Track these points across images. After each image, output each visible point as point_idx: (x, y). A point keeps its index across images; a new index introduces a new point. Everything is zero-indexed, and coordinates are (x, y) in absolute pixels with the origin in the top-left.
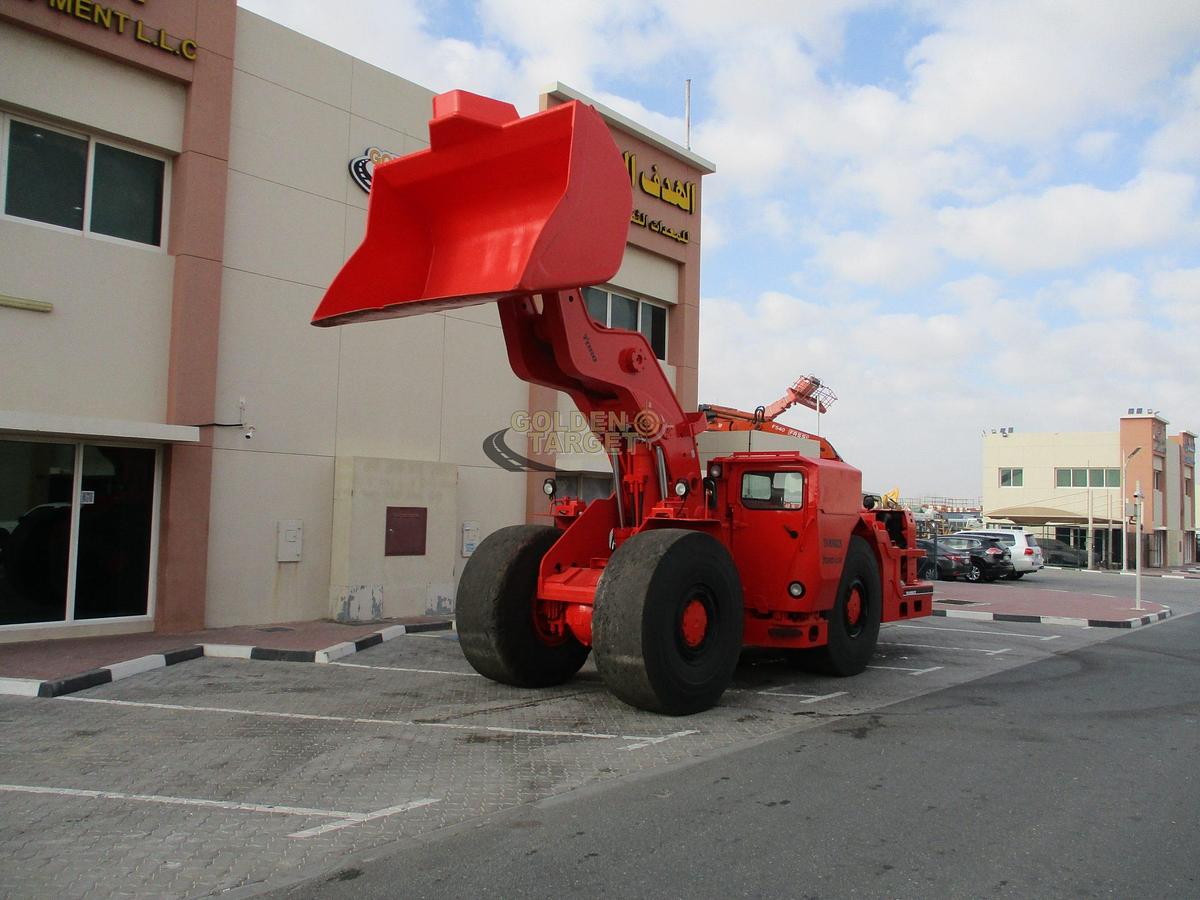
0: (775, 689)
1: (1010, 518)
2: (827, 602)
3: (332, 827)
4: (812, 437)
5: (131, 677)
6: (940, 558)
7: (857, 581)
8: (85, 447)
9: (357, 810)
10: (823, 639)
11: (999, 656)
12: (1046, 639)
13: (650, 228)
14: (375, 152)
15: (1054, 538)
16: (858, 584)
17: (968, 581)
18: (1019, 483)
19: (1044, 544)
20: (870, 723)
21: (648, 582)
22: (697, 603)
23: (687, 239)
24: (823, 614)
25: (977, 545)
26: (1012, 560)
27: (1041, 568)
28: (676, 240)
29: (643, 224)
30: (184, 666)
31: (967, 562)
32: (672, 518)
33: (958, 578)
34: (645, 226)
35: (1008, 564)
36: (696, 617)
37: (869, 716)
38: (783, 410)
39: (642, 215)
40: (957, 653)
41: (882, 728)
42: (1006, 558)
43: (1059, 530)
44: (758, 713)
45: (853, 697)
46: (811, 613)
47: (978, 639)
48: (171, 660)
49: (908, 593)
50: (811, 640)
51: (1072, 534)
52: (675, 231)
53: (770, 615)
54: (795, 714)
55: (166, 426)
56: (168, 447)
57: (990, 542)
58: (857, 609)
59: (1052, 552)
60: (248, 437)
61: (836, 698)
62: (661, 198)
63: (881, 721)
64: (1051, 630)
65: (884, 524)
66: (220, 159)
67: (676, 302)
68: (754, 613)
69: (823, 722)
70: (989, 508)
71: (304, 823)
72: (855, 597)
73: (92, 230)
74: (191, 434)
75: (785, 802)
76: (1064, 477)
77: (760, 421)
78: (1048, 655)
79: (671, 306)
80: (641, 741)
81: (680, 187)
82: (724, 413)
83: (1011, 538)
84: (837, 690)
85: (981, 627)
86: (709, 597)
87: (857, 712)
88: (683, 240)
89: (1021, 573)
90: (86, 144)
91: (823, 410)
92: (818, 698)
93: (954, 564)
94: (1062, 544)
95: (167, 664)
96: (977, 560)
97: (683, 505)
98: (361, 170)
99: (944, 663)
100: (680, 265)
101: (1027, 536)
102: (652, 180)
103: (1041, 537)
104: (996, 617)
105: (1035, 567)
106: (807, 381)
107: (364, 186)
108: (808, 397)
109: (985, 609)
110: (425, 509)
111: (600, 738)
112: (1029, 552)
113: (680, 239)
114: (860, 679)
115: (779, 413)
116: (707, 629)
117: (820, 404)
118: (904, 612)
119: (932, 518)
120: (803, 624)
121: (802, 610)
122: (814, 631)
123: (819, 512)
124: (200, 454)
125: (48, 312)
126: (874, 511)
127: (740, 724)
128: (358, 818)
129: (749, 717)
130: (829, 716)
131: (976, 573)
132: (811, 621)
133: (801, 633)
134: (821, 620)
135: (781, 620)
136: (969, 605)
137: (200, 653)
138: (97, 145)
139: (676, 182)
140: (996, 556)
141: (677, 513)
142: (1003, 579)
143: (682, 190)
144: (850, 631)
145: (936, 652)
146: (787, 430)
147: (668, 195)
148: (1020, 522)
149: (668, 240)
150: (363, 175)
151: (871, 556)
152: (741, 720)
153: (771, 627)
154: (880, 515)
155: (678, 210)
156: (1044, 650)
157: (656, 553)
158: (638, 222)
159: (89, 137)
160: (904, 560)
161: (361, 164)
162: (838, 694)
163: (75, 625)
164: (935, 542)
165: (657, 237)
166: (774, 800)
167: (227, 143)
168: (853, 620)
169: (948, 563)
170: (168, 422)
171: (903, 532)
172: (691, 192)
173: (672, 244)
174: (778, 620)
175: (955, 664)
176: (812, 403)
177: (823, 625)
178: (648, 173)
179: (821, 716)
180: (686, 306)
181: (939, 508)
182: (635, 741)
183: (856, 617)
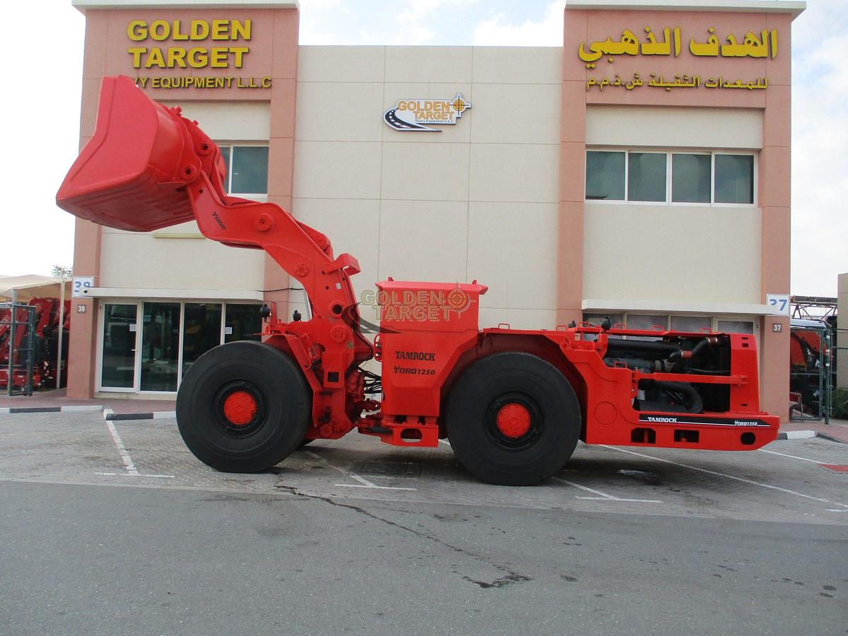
8: (227, 305)
13: (704, 86)
14: (402, 102)
22: (243, 394)
29: (694, 85)
34: (696, 87)
36: (239, 403)
39: (692, 78)
52: (744, 81)
58: (520, 423)
62: (720, 55)
66: (288, 137)
72: (515, 412)
79: (758, 151)
81: (750, 38)
88: (760, 86)
90: (229, 149)
98: (391, 117)
100: (760, 111)
102: (707, 43)
132: (411, 424)
133: (392, 432)
138: (234, 148)
139: (746, 35)
143: (755, 40)
147: (731, 50)
149: (734, 91)
150: (392, 121)
155: (751, 60)
158: (687, 85)
159: (230, 145)
165: (717, 92)
167: (293, 127)
168: (511, 433)
173: (743, 94)
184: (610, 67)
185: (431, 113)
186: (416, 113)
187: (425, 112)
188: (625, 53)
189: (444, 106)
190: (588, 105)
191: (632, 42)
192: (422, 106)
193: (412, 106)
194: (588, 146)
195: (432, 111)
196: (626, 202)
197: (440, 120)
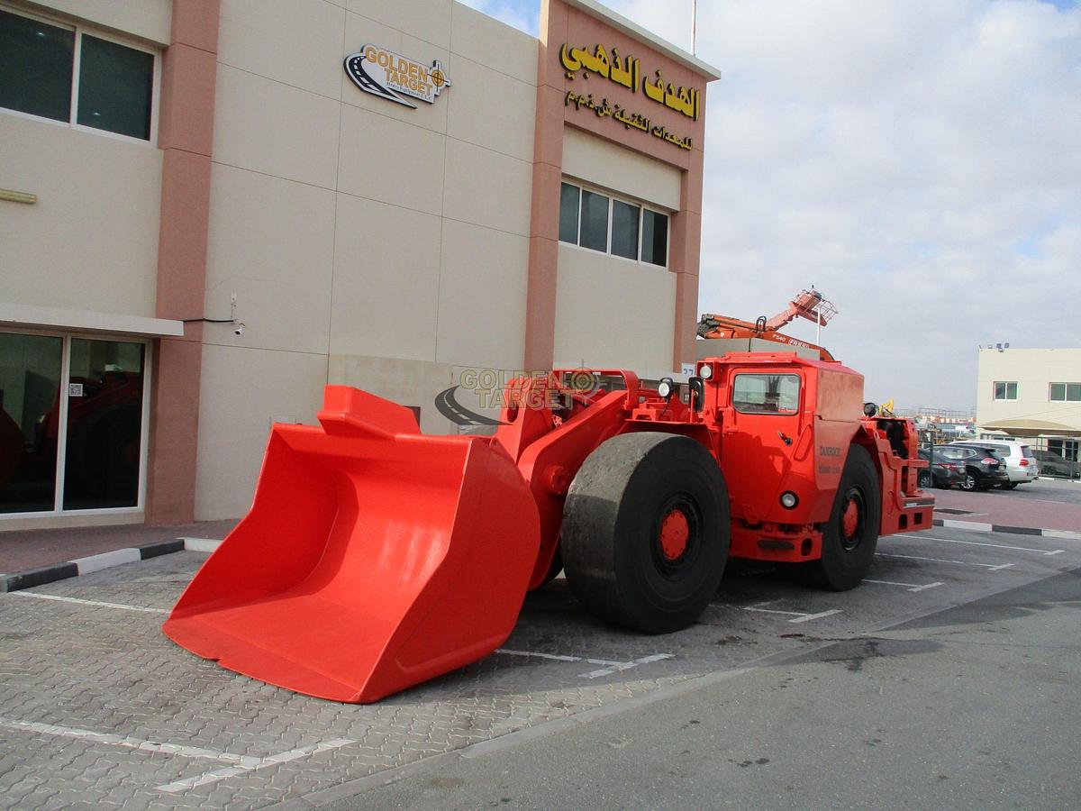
0: (763, 604)
1: (1004, 430)
2: (822, 513)
3: (213, 776)
4: (812, 346)
5: (100, 571)
6: (935, 467)
7: (855, 492)
8: (72, 339)
9: (254, 754)
10: (815, 554)
11: (1002, 571)
12: (1050, 553)
13: (653, 133)
14: (371, 49)
15: (1046, 449)
16: (855, 495)
17: (962, 489)
18: (1013, 395)
19: (1037, 454)
20: (866, 651)
21: (622, 490)
22: (678, 514)
23: (690, 145)
24: (817, 526)
25: (974, 454)
26: (1007, 471)
27: (1035, 479)
28: (680, 146)
29: (646, 129)
30: (158, 561)
31: (962, 471)
32: (654, 420)
33: (953, 486)
34: (647, 132)
35: (1003, 474)
36: (676, 528)
37: (864, 642)
38: (785, 323)
39: (645, 121)
40: (958, 568)
41: (880, 658)
42: (1002, 468)
43: (1051, 442)
44: (742, 634)
45: (847, 615)
46: (804, 526)
47: (978, 551)
48: (147, 554)
49: (909, 505)
50: (804, 554)
51: (1064, 446)
52: (678, 137)
53: (760, 526)
54: (782, 637)
55: (155, 320)
56: (156, 341)
57: (988, 452)
58: (854, 520)
59: (1045, 463)
60: (238, 333)
61: (830, 616)
62: (664, 104)
63: (878, 648)
64: (1054, 543)
65: (885, 432)
66: (209, 50)
67: (678, 209)
68: (744, 523)
69: (814, 647)
70: (983, 419)
71: (186, 768)
72: (852, 508)
73: (78, 123)
74: (174, 328)
75: (763, 761)
76: (1057, 392)
77: (762, 331)
78: (1055, 572)
79: (674, 213)
80: (607, 666)
81: (684, 93)
82: (726, 323)
83: (1007, 449)
84: (829, 607)
85: (980, 538)
86: (691, 507)
87: (850, 636)
88: (686, 146)
89: (1015, 483)
90: (73, 35)
91: (823, 323)
92: (809, 617)
93: (949, 473)
94: (1055, 456)
95: (142, 559)
96: (971, 470)
97: (667, 407)
98: (356, 67)
99: (943, 577)
100: (683, 172)
101: (1023, 447)
102: (656, 85)
103: (1035, 448)
104: (995, 528)
105: (1030, 478)
106: (809, 295)
107: (360, 84)
108: (809, 311)
109: (982, 520)
110: (419, 408)
111: (561, 661)
112: (1024, 463)
113: (682, 146)
114: (854, 595)
115: (781, 326)
116: (689, 542)
117: (821, 318)
118: (903, 524)
119: (926, 428)
120: (795, 537)
121: (794, 522)
122: (807, 545)
123: (817, 419)
124: (189, 349)
125: (31, 203)
126: (875, 419)
127: (721, 647)
128: (249, 763)
129: (733, 640)
130: (819, 639)
131: (970, 482)
132: (805, 534)
133: (792, 547)
134: (815, 532)
135: (771, 531)
136: (966, 515)
137: (180, 546)
138: (84, 37)
139: (681, 88)
140: (991, 466)
141: (660, 416)
142: (998, 488)
143: (686, 96)
144: (845, 544)
145: (935, 564)
146: (788, 339)
147: (672, 101)
148: (1013, 434)
149: (672, 146)
150: (358, 73)
151: (871, 465)
152: (722, 643)
153: (760, 539)
154: (881, 423)
155: (682, 116)
156: (1049, 566)
157: (632, 459)
158: (641, 127)
159: (75, 28)
160: (905, 470)
161: (356, 62)
162: (831, 612)
163: (63, 515)
164: (931, 450)
165: (660, 142)
166: (750, 757)
167: (216, 36)
168: (849, 534)
169: (942, 472)
170: (157, 317)
171: (904, 441)
172: (695, 99)
173: (674, 150)
174: (768, 531)
175: (957, 580)
176: (813, 316)
177: (817, 537)
178: (653, 78)
179: (812, 640)
180: (688, 213)
181: (933, 418)
182: (600, 667)
183: (853, 530)
184: (584, 82)
185: (406, 77)
186: (389, 72)
187: (399, 74)
188: (598, 73)
189: (421, 73)
190: (567, 124)
191: (605, 61)
192: (395, 64)
193: (383, 59)
194: (564, 175)
195: (407, 75)
196: (577, 246)
197: (416, 91)
